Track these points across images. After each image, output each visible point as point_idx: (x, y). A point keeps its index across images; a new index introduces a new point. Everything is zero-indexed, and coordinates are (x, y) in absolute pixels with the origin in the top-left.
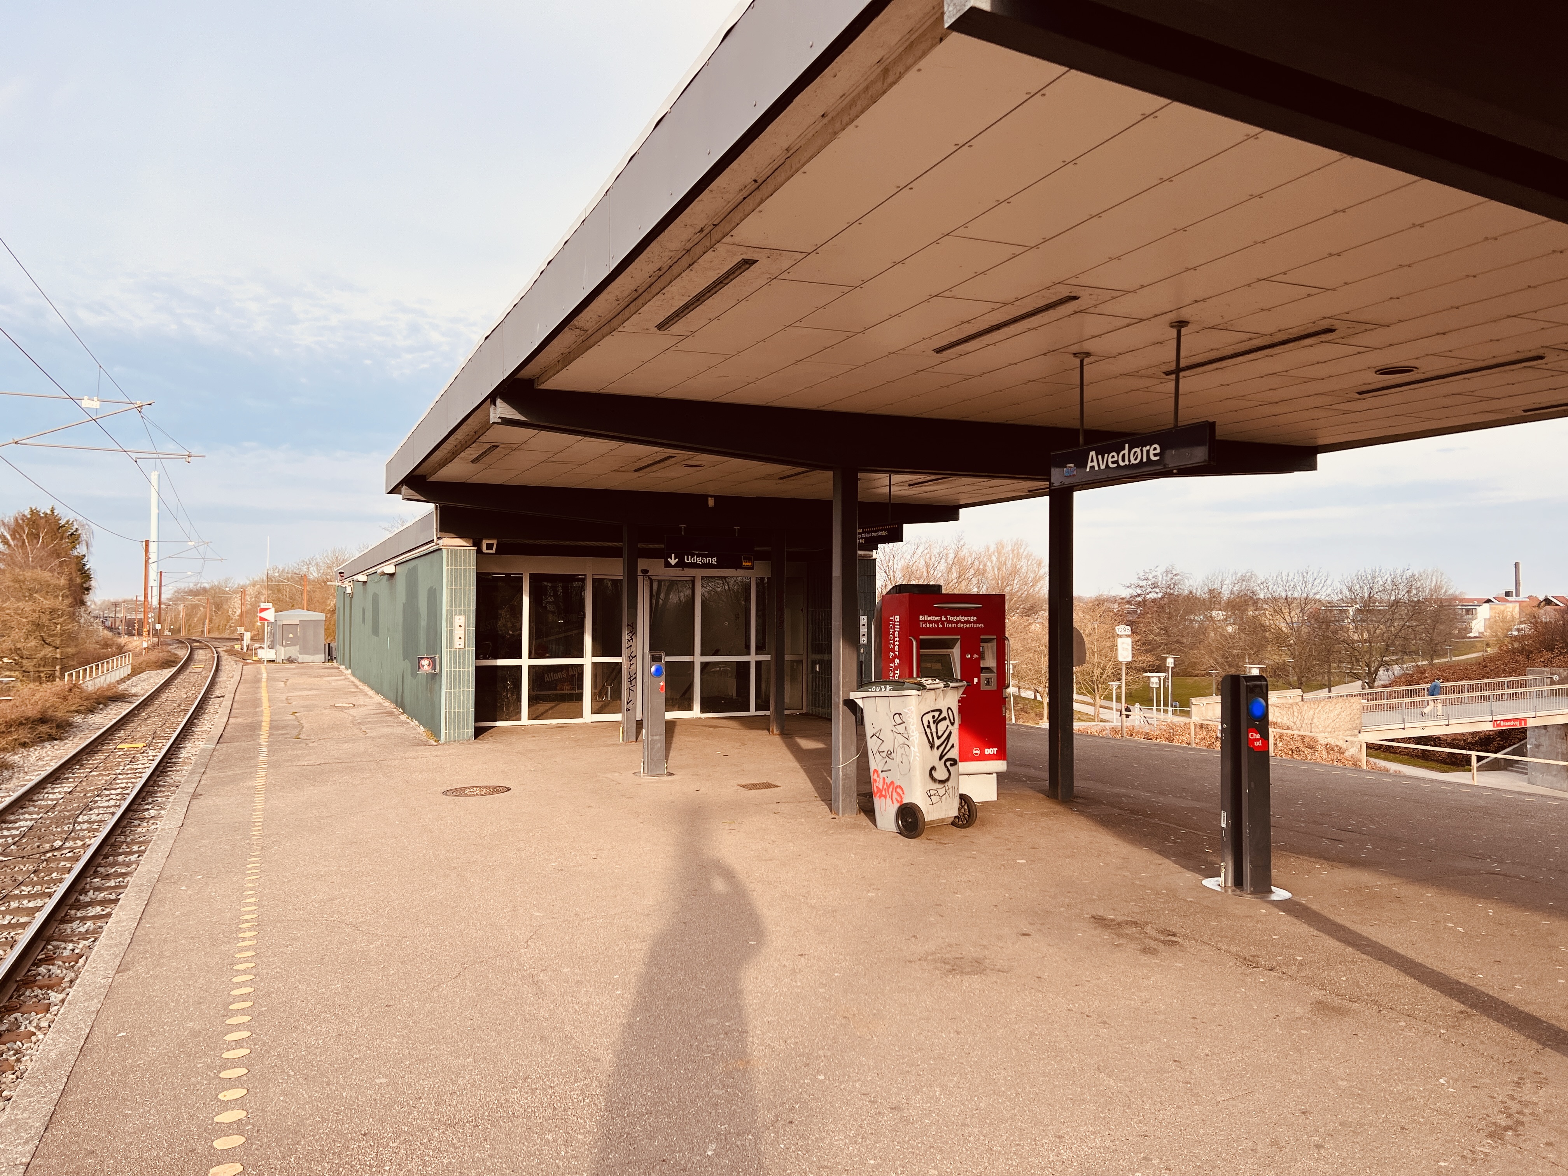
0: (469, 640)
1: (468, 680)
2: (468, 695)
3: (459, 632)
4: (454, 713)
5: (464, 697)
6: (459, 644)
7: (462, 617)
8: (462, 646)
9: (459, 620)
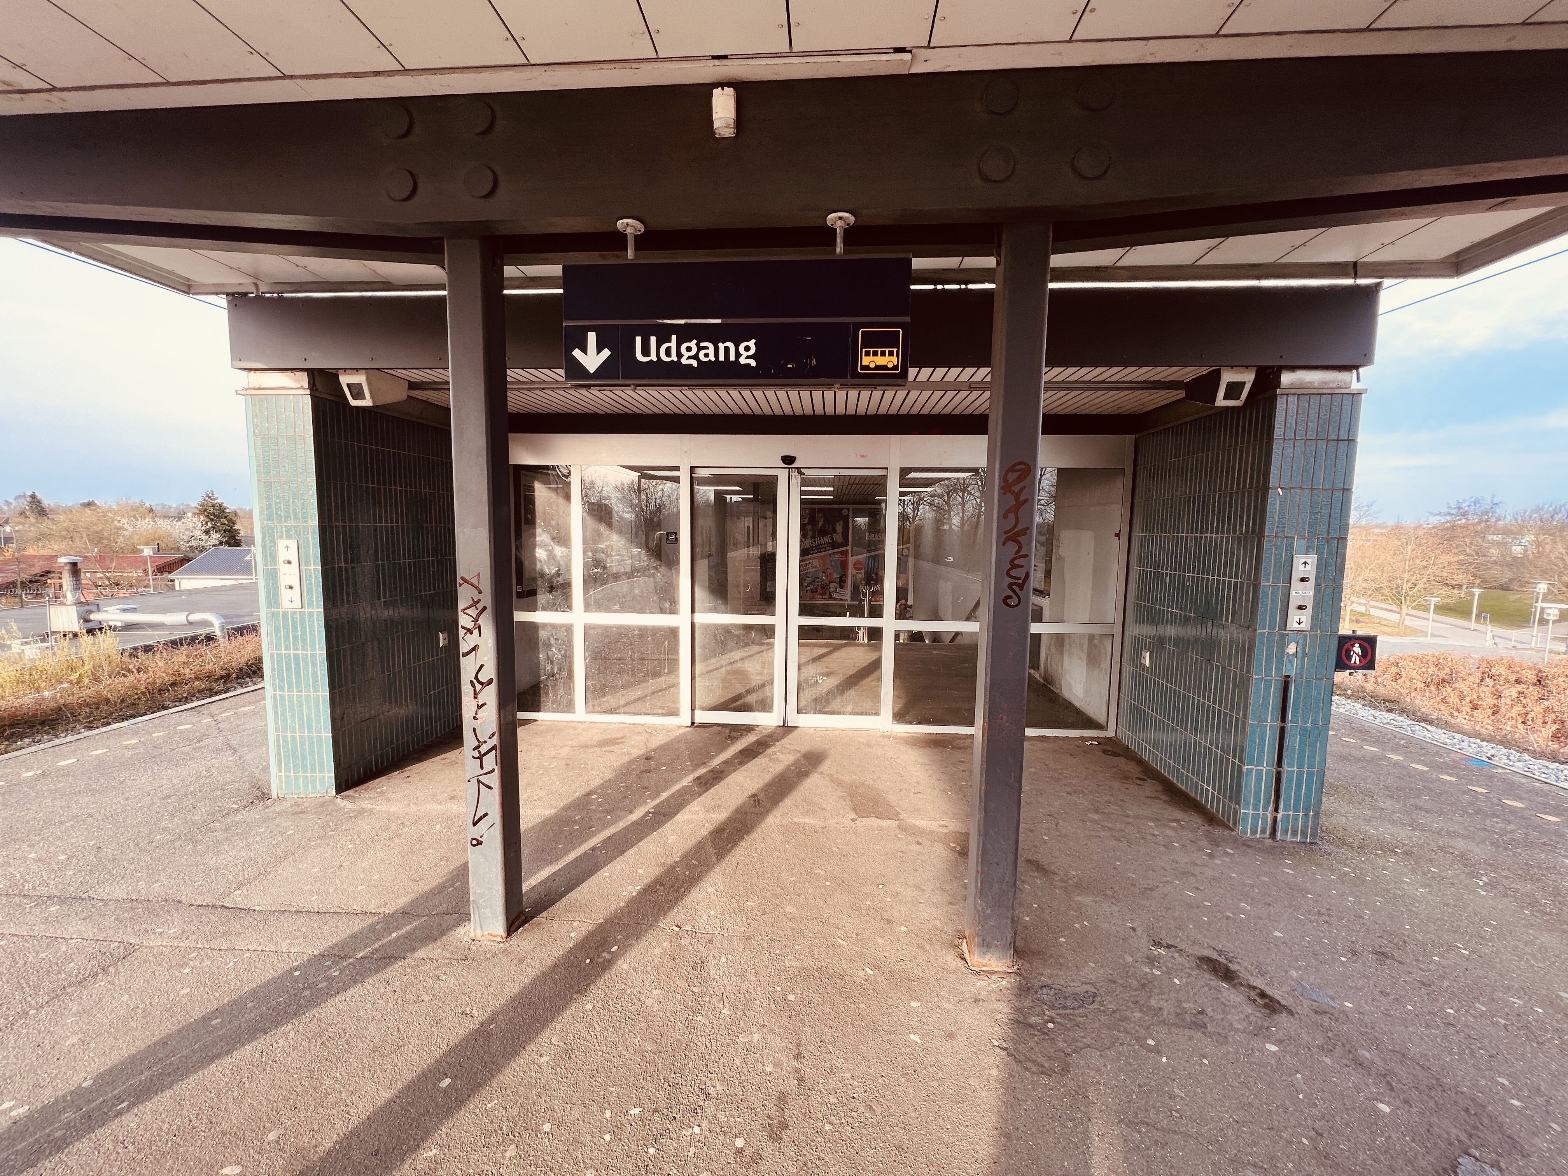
0: (310, 590)
1: (315, 674)
2: (317, 705)
3: (289, 575)
4: (293, 738)
5: (309, 708)
6: (290, 600)
7: (293, 544)
8: (297, 603)
9: (287, 549)
